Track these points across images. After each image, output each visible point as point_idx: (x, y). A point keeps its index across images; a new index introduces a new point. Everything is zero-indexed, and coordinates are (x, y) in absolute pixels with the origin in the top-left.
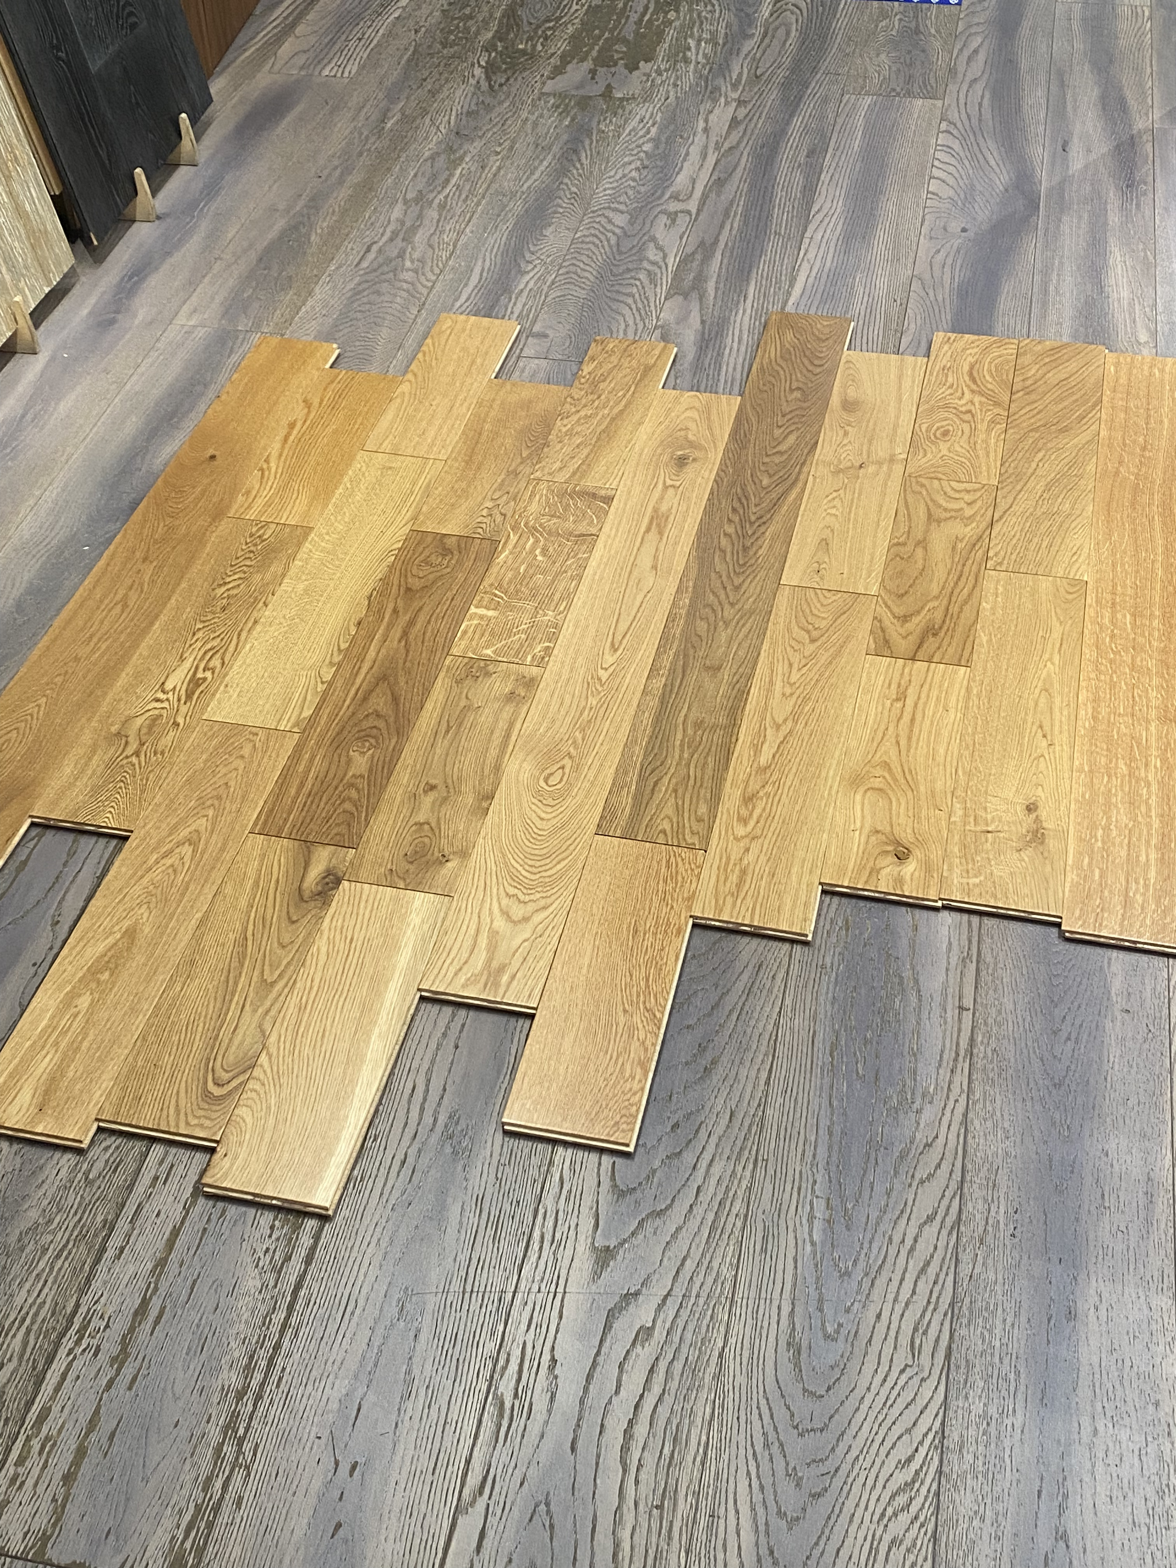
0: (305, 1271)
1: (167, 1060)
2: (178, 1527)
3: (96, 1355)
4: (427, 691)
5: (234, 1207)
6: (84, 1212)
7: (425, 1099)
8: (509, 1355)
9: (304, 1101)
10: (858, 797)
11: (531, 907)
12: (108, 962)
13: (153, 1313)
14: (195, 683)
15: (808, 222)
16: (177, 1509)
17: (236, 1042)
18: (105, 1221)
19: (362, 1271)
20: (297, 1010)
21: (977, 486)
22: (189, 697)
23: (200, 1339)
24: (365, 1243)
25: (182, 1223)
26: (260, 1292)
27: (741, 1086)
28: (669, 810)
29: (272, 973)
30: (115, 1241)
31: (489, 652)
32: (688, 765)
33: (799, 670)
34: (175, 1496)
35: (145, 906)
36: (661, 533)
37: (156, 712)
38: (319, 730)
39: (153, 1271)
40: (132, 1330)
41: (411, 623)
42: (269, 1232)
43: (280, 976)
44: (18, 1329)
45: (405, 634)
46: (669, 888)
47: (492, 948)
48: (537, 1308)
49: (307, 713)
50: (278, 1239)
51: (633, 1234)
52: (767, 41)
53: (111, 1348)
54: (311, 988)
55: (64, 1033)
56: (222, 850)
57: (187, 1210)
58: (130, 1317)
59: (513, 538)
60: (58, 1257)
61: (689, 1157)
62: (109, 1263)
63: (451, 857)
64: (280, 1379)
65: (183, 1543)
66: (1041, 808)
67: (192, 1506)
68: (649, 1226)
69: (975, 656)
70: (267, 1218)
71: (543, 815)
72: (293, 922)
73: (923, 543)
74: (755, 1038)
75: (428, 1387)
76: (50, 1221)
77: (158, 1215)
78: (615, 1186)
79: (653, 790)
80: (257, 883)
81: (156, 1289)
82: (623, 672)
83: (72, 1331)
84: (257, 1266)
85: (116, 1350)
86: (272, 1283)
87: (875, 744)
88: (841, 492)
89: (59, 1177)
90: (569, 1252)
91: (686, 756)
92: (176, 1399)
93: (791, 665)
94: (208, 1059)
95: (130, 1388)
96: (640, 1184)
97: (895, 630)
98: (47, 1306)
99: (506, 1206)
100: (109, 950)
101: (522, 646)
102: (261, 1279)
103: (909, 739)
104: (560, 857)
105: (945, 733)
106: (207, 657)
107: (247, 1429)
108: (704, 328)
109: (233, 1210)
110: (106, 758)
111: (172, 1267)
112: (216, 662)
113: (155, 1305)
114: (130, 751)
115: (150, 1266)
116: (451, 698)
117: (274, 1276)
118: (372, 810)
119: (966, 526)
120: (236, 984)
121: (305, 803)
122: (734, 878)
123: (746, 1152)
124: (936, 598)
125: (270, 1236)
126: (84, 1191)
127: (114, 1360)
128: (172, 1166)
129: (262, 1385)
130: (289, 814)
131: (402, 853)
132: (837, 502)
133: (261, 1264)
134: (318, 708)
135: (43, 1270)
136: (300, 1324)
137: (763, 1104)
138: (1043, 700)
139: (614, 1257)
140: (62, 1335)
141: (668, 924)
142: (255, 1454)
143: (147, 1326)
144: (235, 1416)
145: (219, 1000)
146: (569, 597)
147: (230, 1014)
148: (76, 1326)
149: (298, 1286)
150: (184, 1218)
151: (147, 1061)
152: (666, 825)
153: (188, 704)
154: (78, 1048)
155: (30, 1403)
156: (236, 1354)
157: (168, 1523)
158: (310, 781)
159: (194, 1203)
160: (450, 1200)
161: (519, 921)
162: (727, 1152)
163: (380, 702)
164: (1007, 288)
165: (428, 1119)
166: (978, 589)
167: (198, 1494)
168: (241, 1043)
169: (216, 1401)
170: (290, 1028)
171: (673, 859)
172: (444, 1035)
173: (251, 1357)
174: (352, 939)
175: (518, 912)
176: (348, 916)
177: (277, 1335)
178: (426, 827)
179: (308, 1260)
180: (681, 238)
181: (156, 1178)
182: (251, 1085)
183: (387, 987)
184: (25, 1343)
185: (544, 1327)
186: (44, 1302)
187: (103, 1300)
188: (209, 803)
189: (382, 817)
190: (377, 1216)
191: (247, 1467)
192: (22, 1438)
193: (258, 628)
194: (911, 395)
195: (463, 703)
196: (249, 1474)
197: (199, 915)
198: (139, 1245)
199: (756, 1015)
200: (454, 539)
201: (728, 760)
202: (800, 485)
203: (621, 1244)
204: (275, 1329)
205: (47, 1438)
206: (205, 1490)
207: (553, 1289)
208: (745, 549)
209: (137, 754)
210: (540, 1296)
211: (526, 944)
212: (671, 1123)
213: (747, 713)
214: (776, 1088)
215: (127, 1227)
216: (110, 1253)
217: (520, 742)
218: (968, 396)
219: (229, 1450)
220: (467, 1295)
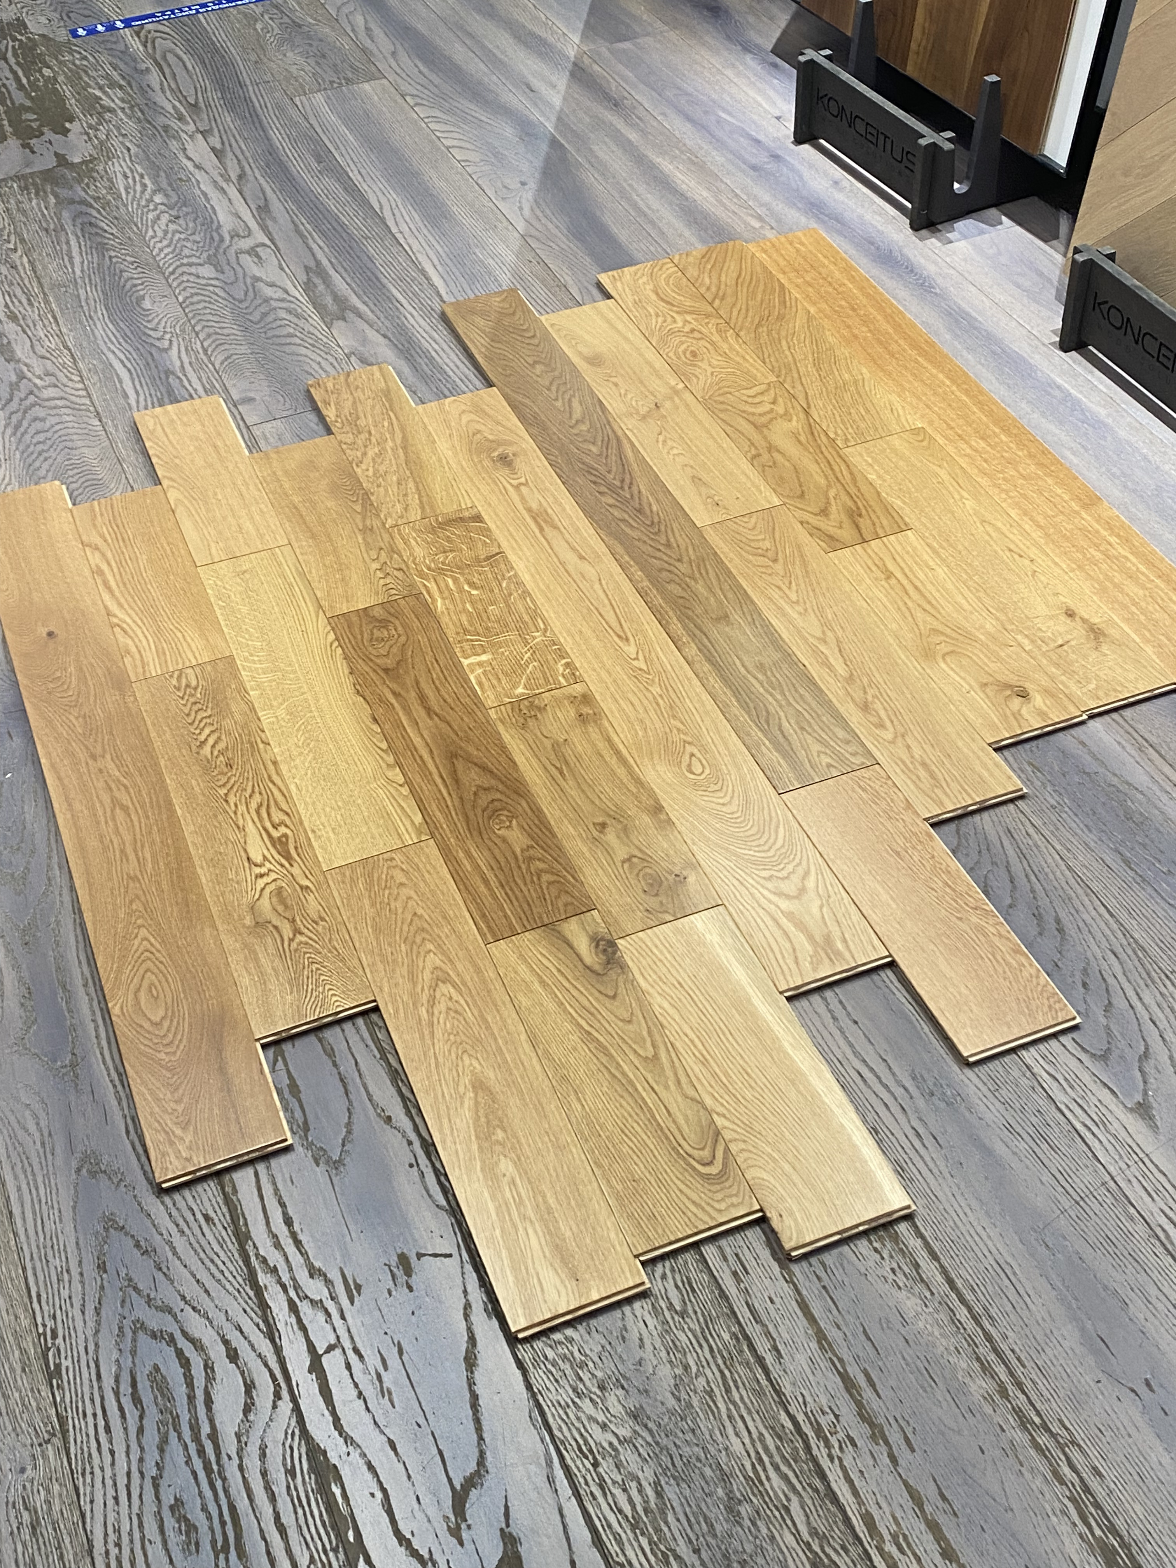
0: (942, 1266)
1: (639, 1171)
2: (1075, 1525)
3: (854, 1444)
4: (503, 748)
5: (826, 1254)
6: (707, 1341)
7: (878, 1078)
8: (1160, 1226)
9: (793, 1134)
10: (943, 665)
11: (795, 878)
12: (488, 1122)
13: (862, 1381)
14: (280, 844)
15: (383, 220)
16: (1058, 1513)
17: (681, 1121)
18: (734, 1336)
19: (985, 1237)
20: (700, 1065)
21: (764, 387)
22: (288, 858)
23: (922, 1374)
24: (961, 1215)
25: (799, 1294)
26: (926, 1306)
27: (1095, 926)
28: (815, 747)
29: (645, 1049)
30: (763, 1347)
31: (520, 690)
32: (790, 704)
33: (789, 588)
34: (1047, 1506)
35: (465, 1057)
36: (556, 527)
37: (273, 886)
38: (445, 826)
39: (822, 1347)
40: (859, 1405)
41: (422, 698)
42: (878, 1256)
43: (654, 1046)
44: (765, 1470)
45: (429, 710)
46: (884, 805)
47: (801, 926)
48: (1141, 1178)
49: (418, 818)
50: (892, 1257)
51: (1145, 1082)
52: (167, 71)
53: (860, 1431)
54: (692, 1041)
55: (520, 1203)
56: (478, 971)
57: (790, 1282)
58: (847, 1396)
59: (432, 586)
60: (728, 1391)
61: (1119, 1002)
62: (777, 1366)
63: (685, 873)
64: (1019, 1359)
65: (1093, 1534)
66: (1076, 611)
67: (1066, 1501)
68: (1148, 1068)
69: (907, 519)
70: (863, 1245)
71: (721, 801)
72: (614, 997)
73: (771, 448)
74: (1066, 887)
75: (1132, 1289)
76: (686, 1367)
77: (772, 1301)
78: (1093, 1055)
79: (784, 736)
80: (542, 982)
81: (841, 1360)
82: (653, 654)
83: (813, 1442)
84: (900, 1288)
85: (866, 1429)
86: (928, 1294)
87: (910, 619)
88: (664, 433)
89: (651, 1327)
90: (1116, 1124)
91: (779, 697)
92: (959, 1432)
93: (779, 588)
94: (674, 1149)
95: (913, 1450)
96: (1109, 1043)
97: (828, 525)
98: (767, 1435)
99: (1034, 1120)
100: (477, 1111)
101: (544, 673)
102: (913, 1294)
103: (929, 603)
104: (773, 827)
105: (950, 586)
106: (265, 815)
107: (1038, 1414)
108: (390, 340)
109: (829, 1258)
110: (271, 950)
111: (832, 1334)
112: (277, 816)
113: (853, 1371)
114: (287, 932)
115: (814, 1345)
116: (534, 746)
117: (921, 1286)
118: (572, 870)
119: (790, 421)
120: (624, 1074)
121: (506, 894)
122: (922, 773)
123: (1153, 973)
124: (829, 486)
125: (883, 1258)
126: (686, 1323)
127: (873, 1437)
128: (737, 1255)
129: (1011, 1374)
130: (503, 909)
131: (640, 892)
132: (670, 443)
133: (901, 1284)
134: (422, 809)
135: (728, 1409)
136: (985, 1309)
137: (1126, 933)
138: (990, 529)
139: (1150, 1107)
140: (808, 1448)
141: (915, 834)
142: (1067, 1429)
143: (868, 1393)
144: (1018, 1412)
145: (625, 1095)
146: (535, 613)
147: (648, 1101)
148: (811, 1434)
149: (951, 1282)
150: (797, 1290)
151: (622, 1181)
152: (826, 760)
153: (295, 865)
154: (549, 1210)
155: (847, 1520)
156: (964, 1365)
157: (1064, 1528)
158: (490, 875)
159: (791, 1273)
160: (987, 1141)
161: (800, 894)
162: (1141, 982)
163: (472, 778)
164: (608, 219)
165: (899, 1092)
166: (851, 467)
167: (1059, 1489)
168: (687, 1121)
169: (991, 1411)
170: (713, 1083)
171: (862, 784)
172: (835, 1018)
173: (978, 1359)
174: (680, 983)
175: (789, 887)
176: (655, 967)
177: (978, 1329)
178: (635, 860)
179: (934, 1256)
180: (282, 269)
181: (735, 1274)
182: (733, 1147)
183: (752, 1004)
184: (785, 1478)
185: (1161, 1189)
186: (761, 1434)
187: (809, 1399)
188: (418, 940)
189: (588, 871)
190: (947, 1190)
191: (1073, 1443)
192: (873, 1553)
193: (284, 768)
194: (633, 333)
195: (548, 743)
196: (1079, 1446)
197: (523, 1037)
198: (785, 1335)
199: (1047, 870)
200: (377, 609)
201: (815, 684)
202: (625, 441)
203: (1145, 1093)
204: (970, 1325)
205: (894, 1537)
206: (1062, 1482)
207: (1137, 1159)
208: (640, 511)
209: (297, 931)
210: (1133, 1169)
211: (825, 910)
212: (1080, 985)
213: (787, 640)
214: (1123, 916)
215: (758, 1327)
216: (769, 1359)
217: (634, 752)
218: (678, 318)
219: (1043, 1439)
220: (1082, 1203)
